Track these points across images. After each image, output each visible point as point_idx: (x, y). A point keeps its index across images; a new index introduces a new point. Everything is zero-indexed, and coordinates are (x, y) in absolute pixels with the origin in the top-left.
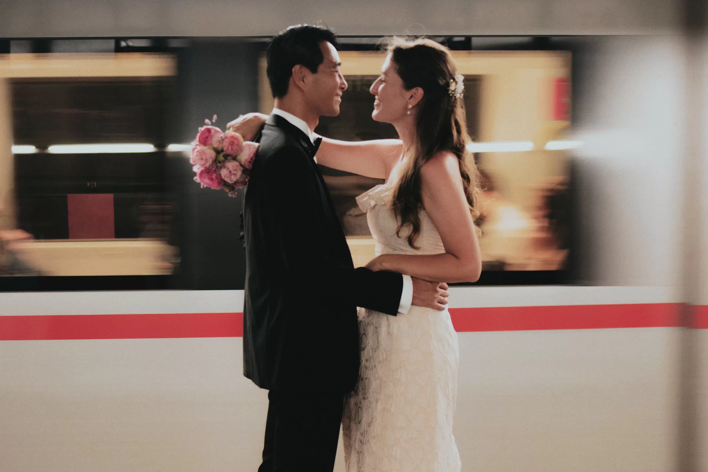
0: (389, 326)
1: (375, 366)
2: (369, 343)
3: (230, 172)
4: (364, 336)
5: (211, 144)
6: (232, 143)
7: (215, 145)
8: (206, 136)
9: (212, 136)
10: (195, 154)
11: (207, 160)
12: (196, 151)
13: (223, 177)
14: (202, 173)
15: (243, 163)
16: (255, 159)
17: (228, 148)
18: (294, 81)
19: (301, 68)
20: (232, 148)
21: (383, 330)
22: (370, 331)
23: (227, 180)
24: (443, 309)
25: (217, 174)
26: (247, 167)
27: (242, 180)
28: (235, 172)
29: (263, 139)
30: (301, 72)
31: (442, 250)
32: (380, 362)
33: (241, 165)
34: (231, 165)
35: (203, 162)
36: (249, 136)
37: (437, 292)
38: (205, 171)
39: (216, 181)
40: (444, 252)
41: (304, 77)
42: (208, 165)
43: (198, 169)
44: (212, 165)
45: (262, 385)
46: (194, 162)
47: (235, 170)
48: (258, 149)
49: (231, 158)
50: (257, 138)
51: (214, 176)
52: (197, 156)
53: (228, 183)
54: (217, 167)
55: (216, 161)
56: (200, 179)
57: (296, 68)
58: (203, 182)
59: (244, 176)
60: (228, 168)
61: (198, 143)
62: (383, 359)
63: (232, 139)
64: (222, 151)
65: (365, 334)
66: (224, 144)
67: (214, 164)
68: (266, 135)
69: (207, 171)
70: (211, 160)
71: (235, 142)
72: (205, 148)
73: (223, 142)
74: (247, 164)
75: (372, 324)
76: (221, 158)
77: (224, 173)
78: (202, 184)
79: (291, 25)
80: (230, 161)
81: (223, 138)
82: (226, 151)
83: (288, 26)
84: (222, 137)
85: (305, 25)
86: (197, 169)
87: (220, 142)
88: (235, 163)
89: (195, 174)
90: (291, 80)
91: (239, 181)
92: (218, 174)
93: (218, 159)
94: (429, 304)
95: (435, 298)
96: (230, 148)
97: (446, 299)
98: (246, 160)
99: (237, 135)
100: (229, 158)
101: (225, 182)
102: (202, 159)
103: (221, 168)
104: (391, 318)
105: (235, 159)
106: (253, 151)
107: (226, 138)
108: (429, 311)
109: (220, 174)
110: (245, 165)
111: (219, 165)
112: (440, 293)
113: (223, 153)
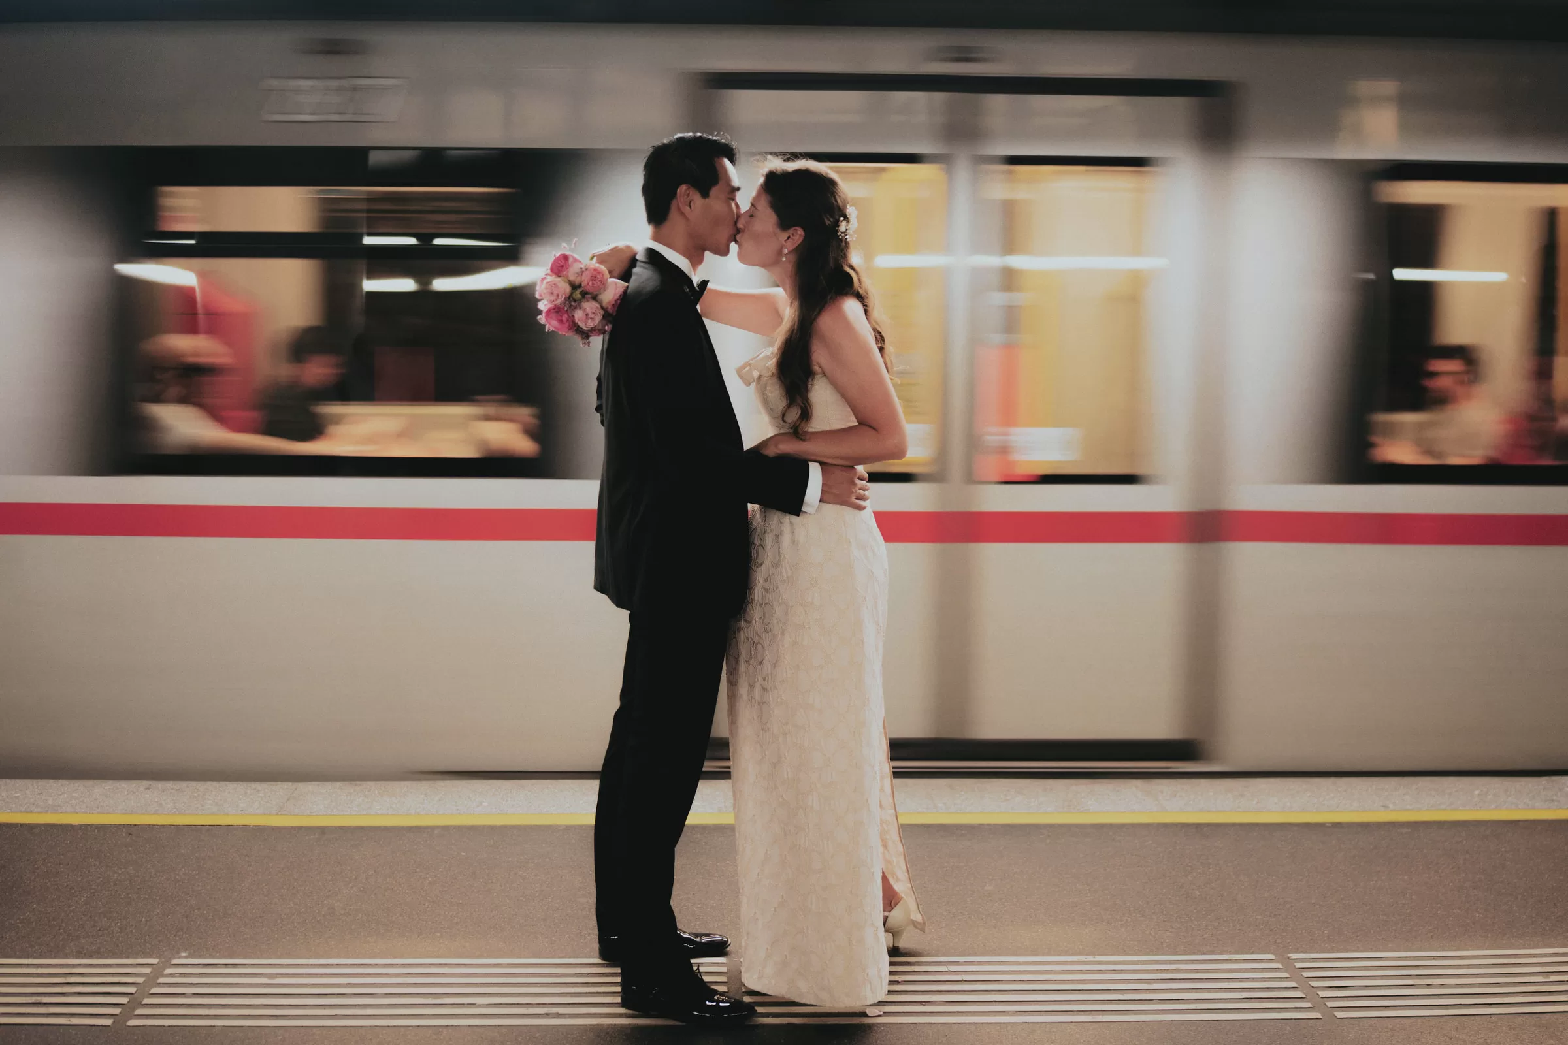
0: (793, 532)
1: (777, 588)
2: (768, 556)
3: (587, 315)
4: (760, 548)
5: (567, 276)
6: (594, 278)
7: (572, 278)
8: (561, 264)
9: (569, 265)
10: (544, 286)
11: (558, 295)
12: (545, 282)
13: (577, 321)
14: (549, 311)
15: (604, 305)
16: (620, 303)
17: (588, 284)
18: (678, 205)
19: (689, 188)
20: (593, 284)
21: (786, 540)
22: (769, 540)
23: (582, 325)
24: (864, 508)
25: (568, 315)
26: (611, 311)
27: (600, 327)
28: (593, 316)
29: (633, 278)
30: (688, 195)
31: (853, 422)
32: (783, 581)
33: (602, 308)
34: (589, 306)
35: (553, 298)
36: (616, 273)
37: (854, 484)
38: (554, 309)
39: (567, 324)
40: (857, 424)
41: (690, 202)
42: (558, 302)
43: (546, 305)
44: (564, 303)
45: (619, 604)
46: (541, 295)
47: (594, 313)
48: (625, 292)
49: (590, 296)
50: (626, 276)
51: (565, 317)
52: (546, 289)
53: (582, 328)
54: (570, 306)
55: (570, 298)
56: (546, 319)
57: (682, 189)
58: (550, 324)
59: (604, 322)
60: (585, 310)
61: (549, 272)
62: (787, 577)
63: (595, 273)
64: (580, 286)
65: (762, 546)
66: (584, 277)
67: (567, 302)
68: (636, 274)
69: (556, 310)
70: (564, 296)
71: (598, 276)
72: (559, 279)
73: (582, 275)
74: (610, 307)
75: (771, 531)
76: (577, 295)
77: (578, 315)
78: (547, 326)
79: (680, 133)
80: (588, 301)
81: (584, 269)
82: (585, 287)
83: (676, 134)
84: (581, 268)
85: (699, 134)
86: (543, 306)
87: (578, 274)
88: (594, 305)
89: (540, 312)
90: (674, 203)
91: (596, 328)
92: (570, 315)
93: (574, 295)
94: (844, 501)
95: (852, 492)
96: (591, 283)
97: (866, 493)
98: (609, 302)
99: (603, 268)
100: (587, 296)
101: (578, 326)
102: (552, 293)
103: (576, 308)
104: (794, 518)
105: (595, 298)
106: (620, 290)
107: (586, 269)
108: (847, 511)
109: (573, 316)
110: (607, 308)
111: (573, 304)
112: (859, 486)
113: (581, 290)
